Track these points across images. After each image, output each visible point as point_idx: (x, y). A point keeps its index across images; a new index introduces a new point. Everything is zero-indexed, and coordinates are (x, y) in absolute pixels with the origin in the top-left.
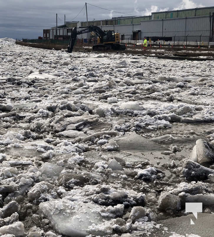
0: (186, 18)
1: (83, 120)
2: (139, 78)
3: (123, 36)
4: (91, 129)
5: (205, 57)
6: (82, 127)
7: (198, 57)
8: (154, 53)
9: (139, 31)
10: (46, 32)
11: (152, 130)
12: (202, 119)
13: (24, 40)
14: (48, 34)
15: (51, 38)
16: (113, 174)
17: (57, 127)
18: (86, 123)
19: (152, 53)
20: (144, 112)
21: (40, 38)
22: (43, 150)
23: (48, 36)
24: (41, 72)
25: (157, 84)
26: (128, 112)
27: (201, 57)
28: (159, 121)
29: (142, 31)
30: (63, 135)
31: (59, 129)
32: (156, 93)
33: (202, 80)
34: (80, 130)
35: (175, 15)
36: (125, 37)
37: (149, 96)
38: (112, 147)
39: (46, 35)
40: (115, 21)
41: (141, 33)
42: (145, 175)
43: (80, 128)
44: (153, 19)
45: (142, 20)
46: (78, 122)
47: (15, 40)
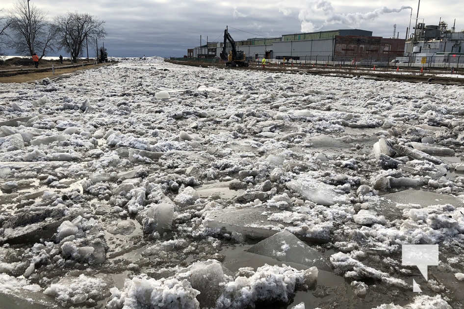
0: (312, 40)
1: (273, 124)
2: (292, 91)
3: (257, 55)
4: (282, 131)
5: (335, 74)
6: (274, 129)
7: (328, 74)
8: (289, 70)
9: (271, 51)
10: (190, 51)
11: (330, 132)
12: (366, 124)
13: (171, 58)
14: (192, 53)
15: (194, 56)
16: (323, 164)
17: (255, 129)
18: (276, 127)
19: (288, 71)
20: (315, 119)
21: (185, 56)
22: (256, 146)
23: (192, 55)
24: (207, 85)
25: (310, 96)
26: (301, 118)
27: (332, 74)
28: (334, 125)
29: (274, 51)
30: (262, 136)
31: (258, 131)
32: (313, 104)
33: (346, 93)
34: (273, 132)
35: (302, 37)
36: (259, 56)
37: (308, 106)
38: (309, 145)
39: (190, 54)
40: (250, 42)
41: (272, 53)
42: (349, 165)
43: (272, 130)
44: (283, 40)
45: (273, 41)
46: (270, 125)
47: (163, 59)
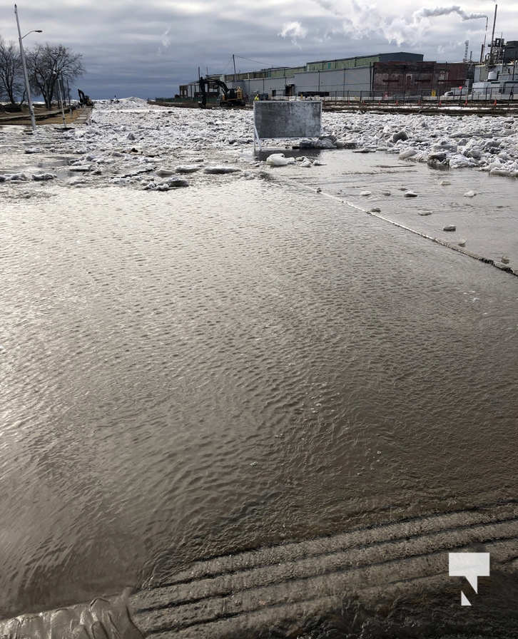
0: (345, 69)
3: (274, 91)
9: (293, 85)
10: (183, 88)
13: (157, 99)
14: (185, 91)
15: (189, 95)
21: (177, 96)
23: (185, 94)
29: (296, 85)
35: (333, 65)
36: (277, 92)
40: (264, 74)
41: (295, 87)
44: (308, 70)
45: (296, 71)
